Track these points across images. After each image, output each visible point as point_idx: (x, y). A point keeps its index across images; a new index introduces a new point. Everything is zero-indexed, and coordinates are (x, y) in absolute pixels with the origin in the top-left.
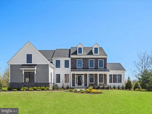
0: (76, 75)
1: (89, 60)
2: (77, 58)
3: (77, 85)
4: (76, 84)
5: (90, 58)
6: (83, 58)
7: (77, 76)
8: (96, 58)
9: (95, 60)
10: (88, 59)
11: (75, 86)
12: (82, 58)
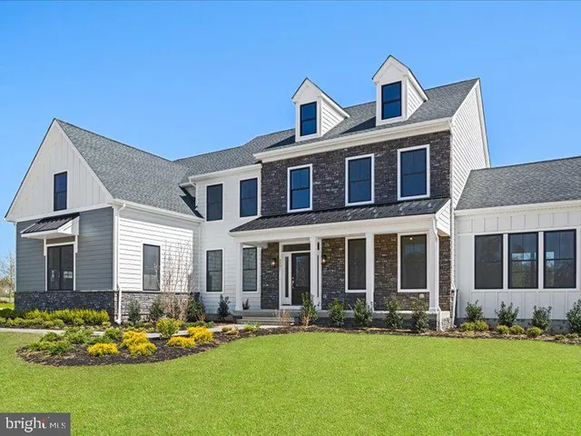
0: (287, 248)
1: (347, 159)
2: (288, 160)
3: (289, 300)
4: (287, 296)
5: (350, 149)
6: (317, 156)
7: (289, 254)
8: (385, 143)
9: (376, 158)
10: (341, 154)
11: (281, 307)
12: (309, 158)
